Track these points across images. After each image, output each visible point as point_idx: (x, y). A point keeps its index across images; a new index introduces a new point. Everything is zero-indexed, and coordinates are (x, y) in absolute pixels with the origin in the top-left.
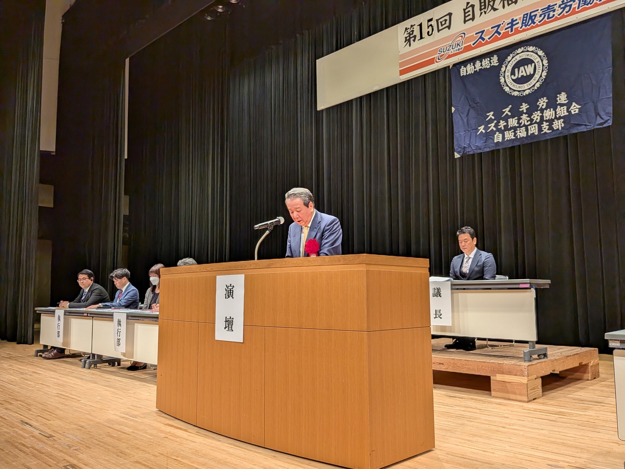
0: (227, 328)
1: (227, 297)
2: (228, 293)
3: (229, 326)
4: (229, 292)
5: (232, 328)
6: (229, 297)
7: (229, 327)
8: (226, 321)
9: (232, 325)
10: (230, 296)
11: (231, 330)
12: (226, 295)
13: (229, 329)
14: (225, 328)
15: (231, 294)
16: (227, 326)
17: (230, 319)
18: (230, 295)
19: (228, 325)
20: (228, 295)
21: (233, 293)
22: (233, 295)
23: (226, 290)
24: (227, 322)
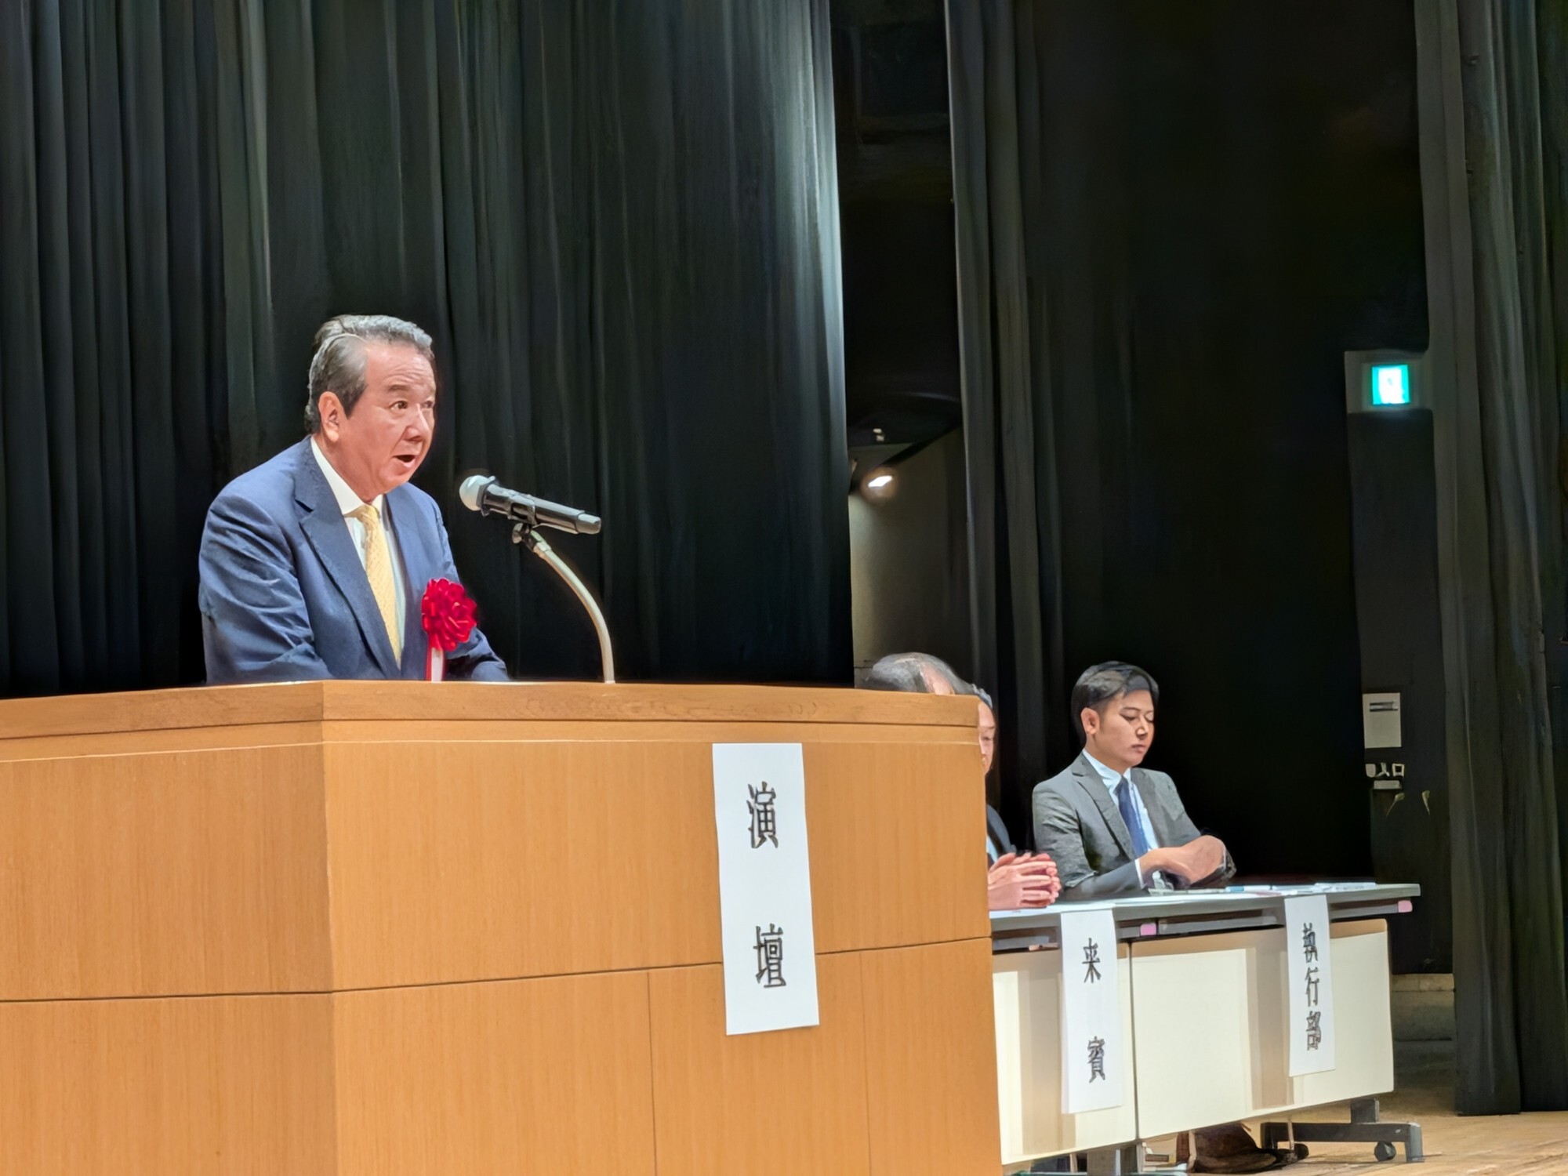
0: (766, 972)
1: (757, 839)
2: (760, 821)
3: (769, 965)
4: (762, 816)
5: (779, 970)
6: (763, 839)
7: (770, 971)
8: (759, 946)
9: (780, 958)
10: (766, 835)
11: (777, 982)
12: (752, 830)
13: (770, 979)
14: (759, 976)
15: (770, 826)
16: (764, 966)
17: (772, 933)
18: (767, 830)
19: (767, 959)
20: (760, 831)
21: (773, 821)
22: (774, 831)
23: (752, 811)
24: (763, 950)
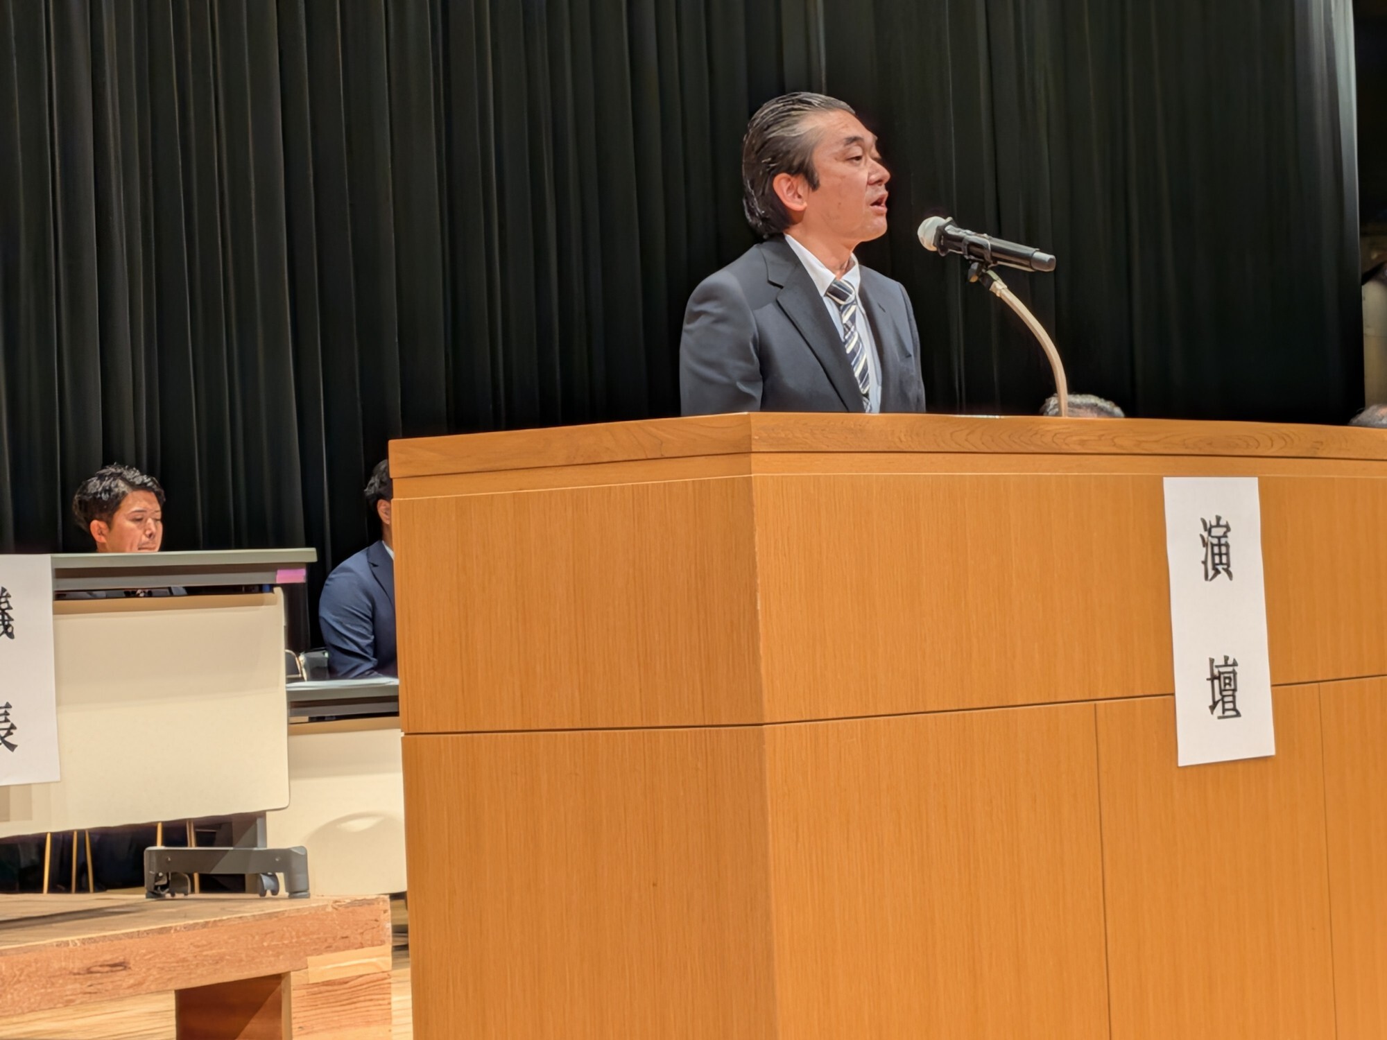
0: (1220, 704)
1: (1211, 573)
2: (1213, 555)
3: (1223, 697)
4: (1216, 549)
5: (1234, 702)
6: (1217, 572)
7: (1224, 703)
8: (1213, 678)
9: (1235, 690)
10: (1220, 568)
11: (1233, 713)
12: (1205, 563)
13: (1224, 710)
14: (1213, 708)
15: (1224, 559)
16: (1218, 697)
17: (1226, 665)
18: (1221, 563)
19: (1221, 691)
20: (1214, 565)
21: (1227, 554)
22: (1228, 564)
23: (1205, 544)
24: (1216, 682)
